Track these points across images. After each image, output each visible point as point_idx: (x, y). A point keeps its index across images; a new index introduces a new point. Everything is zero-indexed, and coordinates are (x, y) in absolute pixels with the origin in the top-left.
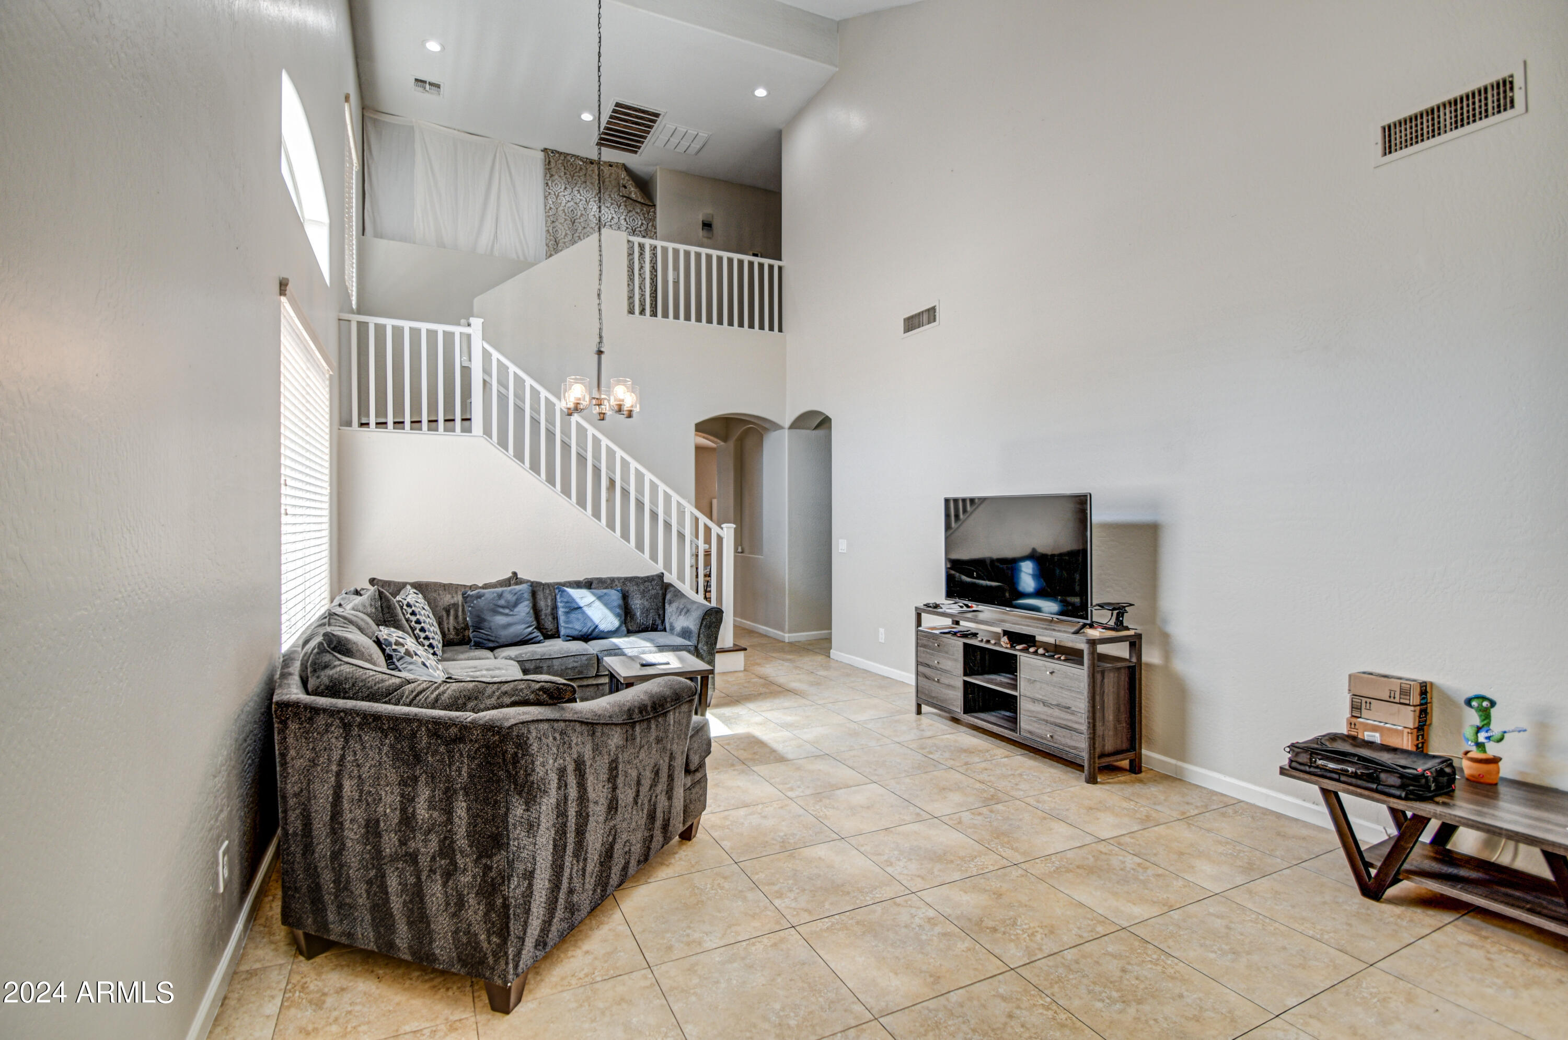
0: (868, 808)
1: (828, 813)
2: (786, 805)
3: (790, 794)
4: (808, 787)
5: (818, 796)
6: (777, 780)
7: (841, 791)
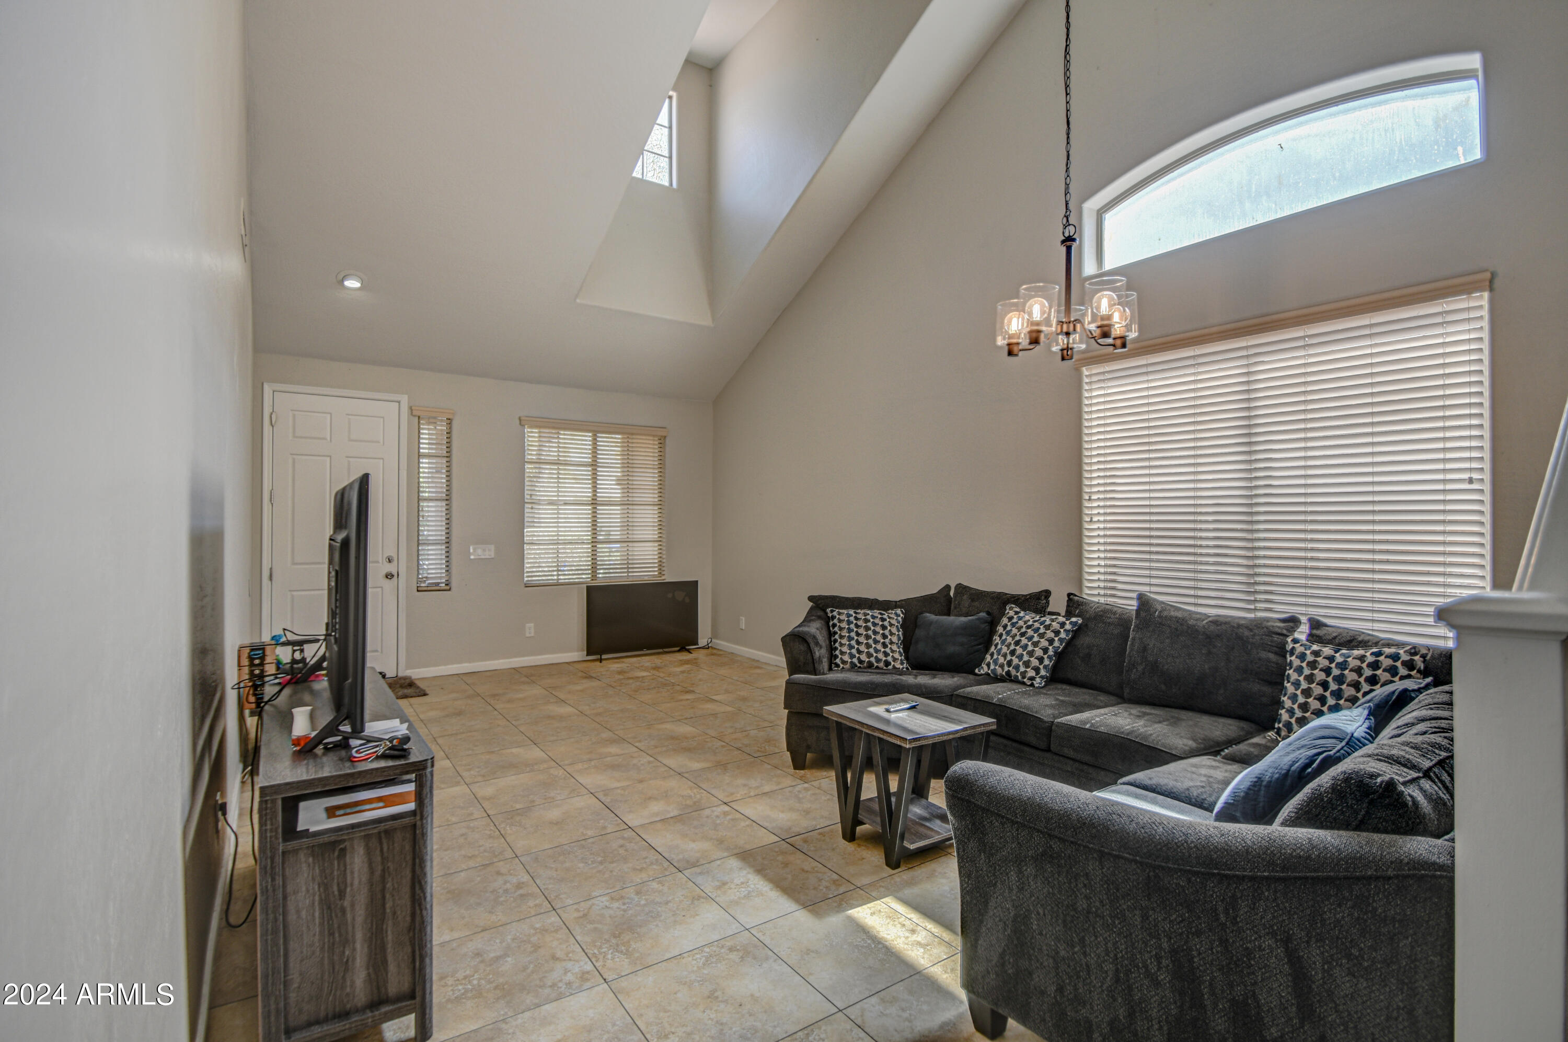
0: (650, 798)
1: (690, 792)
2: (728, 796)
3: (727, 808)
4: (707, 817)
5: (698, 807)
6: (743, 824)
7: (672, 815)
